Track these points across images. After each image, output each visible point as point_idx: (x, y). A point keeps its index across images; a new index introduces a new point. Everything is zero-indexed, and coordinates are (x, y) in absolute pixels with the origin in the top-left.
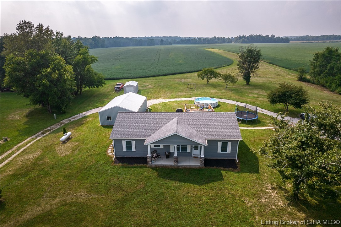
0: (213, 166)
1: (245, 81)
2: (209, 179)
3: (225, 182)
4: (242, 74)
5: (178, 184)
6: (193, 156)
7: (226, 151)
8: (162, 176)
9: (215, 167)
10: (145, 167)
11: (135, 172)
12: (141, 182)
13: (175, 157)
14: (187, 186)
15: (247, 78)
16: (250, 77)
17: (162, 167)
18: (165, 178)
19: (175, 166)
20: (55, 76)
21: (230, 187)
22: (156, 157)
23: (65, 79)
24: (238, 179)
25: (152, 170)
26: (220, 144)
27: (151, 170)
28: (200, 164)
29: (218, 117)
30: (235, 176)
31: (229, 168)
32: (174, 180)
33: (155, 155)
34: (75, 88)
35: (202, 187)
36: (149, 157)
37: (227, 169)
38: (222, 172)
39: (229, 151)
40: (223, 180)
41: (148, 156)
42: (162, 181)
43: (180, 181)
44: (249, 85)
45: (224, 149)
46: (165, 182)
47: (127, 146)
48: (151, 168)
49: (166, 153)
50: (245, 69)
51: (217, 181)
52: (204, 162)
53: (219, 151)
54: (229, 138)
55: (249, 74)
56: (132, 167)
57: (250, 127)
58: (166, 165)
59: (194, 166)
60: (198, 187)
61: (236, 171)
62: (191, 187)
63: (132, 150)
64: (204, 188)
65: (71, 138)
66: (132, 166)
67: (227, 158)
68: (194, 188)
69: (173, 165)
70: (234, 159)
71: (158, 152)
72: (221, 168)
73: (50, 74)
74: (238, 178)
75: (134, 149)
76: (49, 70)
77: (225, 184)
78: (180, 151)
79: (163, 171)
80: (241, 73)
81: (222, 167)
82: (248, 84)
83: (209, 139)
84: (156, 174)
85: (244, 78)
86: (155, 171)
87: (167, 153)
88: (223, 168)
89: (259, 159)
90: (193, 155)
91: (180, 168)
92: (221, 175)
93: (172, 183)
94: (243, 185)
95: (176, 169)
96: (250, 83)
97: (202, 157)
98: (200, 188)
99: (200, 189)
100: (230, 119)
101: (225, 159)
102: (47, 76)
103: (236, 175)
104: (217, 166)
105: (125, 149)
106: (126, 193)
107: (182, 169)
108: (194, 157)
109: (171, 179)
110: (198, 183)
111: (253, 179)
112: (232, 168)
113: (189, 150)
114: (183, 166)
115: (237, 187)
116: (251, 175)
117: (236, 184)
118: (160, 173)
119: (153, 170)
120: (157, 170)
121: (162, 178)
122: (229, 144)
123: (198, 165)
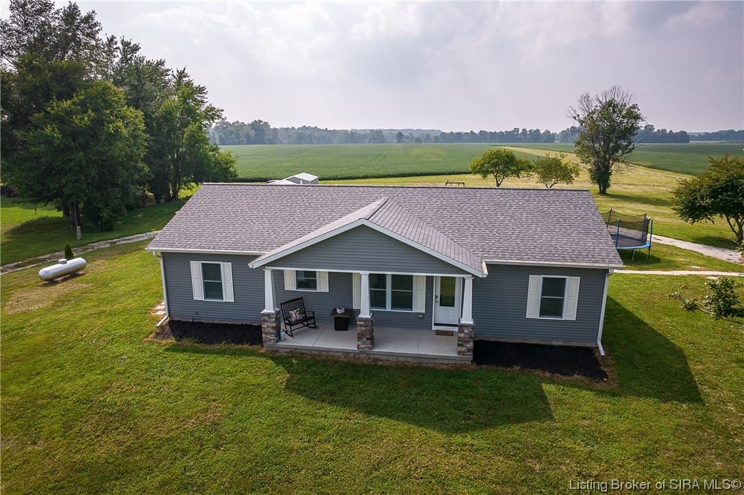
0: (508, 364)
1: (597, 186)
2: (490, 408)
3: (559, 425)
4: (589, 166)
5: (358, 419)
6: (434, 328)
7: (560, 314)
8: (302, 388)
9: (517, 368)
10: (253, 353)
11: (211, 367)
12: (214, 401)
13: (362, 320)
14: (391, 431)
15: (602, 177)
16: (610, 174)
17: (313, 356)
18: (311, 395)
19: (362, 356)
20: (83, 120)
21: (581, 449)
22: (297, 322)
23: (111, 133)
24: (615, 418)
25: (274, 365)
26: (535, 284)
27: (270, 363)
28: (459, 353)
29: (527, 201)
30: (598, 405)
31: (570, 375)
32: (346, 403)
33: (295, 315)
34: (143, 167)
35: (458, 439)
36: (269, 315)
37: (566, 378)
38: (546, 387)
39: (570, 311)
40: (551, 417)
41: (264, 311)
42: (299, 404)
43: (370, 409)
44: (608, 195)
45: (552, 306)
46: (310, 409)
47: (205, 284)
48: (272, 358)
49: (335, 310)
50: (596, 153)
51: (526, 421)
52: (471, 345)
53: (533, 310)
54: (574, 261)
55: (607, 168)
56: (205, 352)
57: (630, 269)
58: (328, 351)
59: (435, 358)
60: (439, 437)
61: (599, 386)
62: (409, 434)
63: (222, 298)
64: (465, 445)
65: (79, 275)
66: (209, 347)
67: (560, 343)
68: (422, 443)
69: (355, 353)
70: (589, 345)
71: (311, 306)
72: (538, 372)
73: (69, 113)
74: (615, 413)
75: (228, 295)
76: (66, 104)
77: (559, 432)
78: (388, 308)
79: (312, 369)
80: (586, 163)
81: (544, 370)
82: (603, 193)
83: (496, 260)
84: (282, 376)
85: (593, 178)
86: (281, 368)
87: (339, 311)
88: (548, 374)
89: (686, 353)
90: (435, 324)
91: (379, 363)
92: (542, 397)
93: (331, 416)
94: (642, 444)
95: (364, 366)
96: (608, 191)
97: (467, 326)
98: (451, 444)
99: (448, 447)
100: (572, 206)
101: (554, 343)
102: (62, 120)
103: (605, 404)
104: (524, 366)
105: (198, 294)
106: (138, 439)
107: (388, 368)
108: (438, 333)
109: (335, 398)
110: (441, 422)
111: (682, 421)
112: (584, 375)
113: (419, 306)
114: (391, 359)
115: (614, 450)
116: (667, 406)
117: (609, 438)
118: (297, 377)
119: (278, 364)
120: (289, 368)
121: (301, 393)
122: (573, 286)
123: (448, 358)
